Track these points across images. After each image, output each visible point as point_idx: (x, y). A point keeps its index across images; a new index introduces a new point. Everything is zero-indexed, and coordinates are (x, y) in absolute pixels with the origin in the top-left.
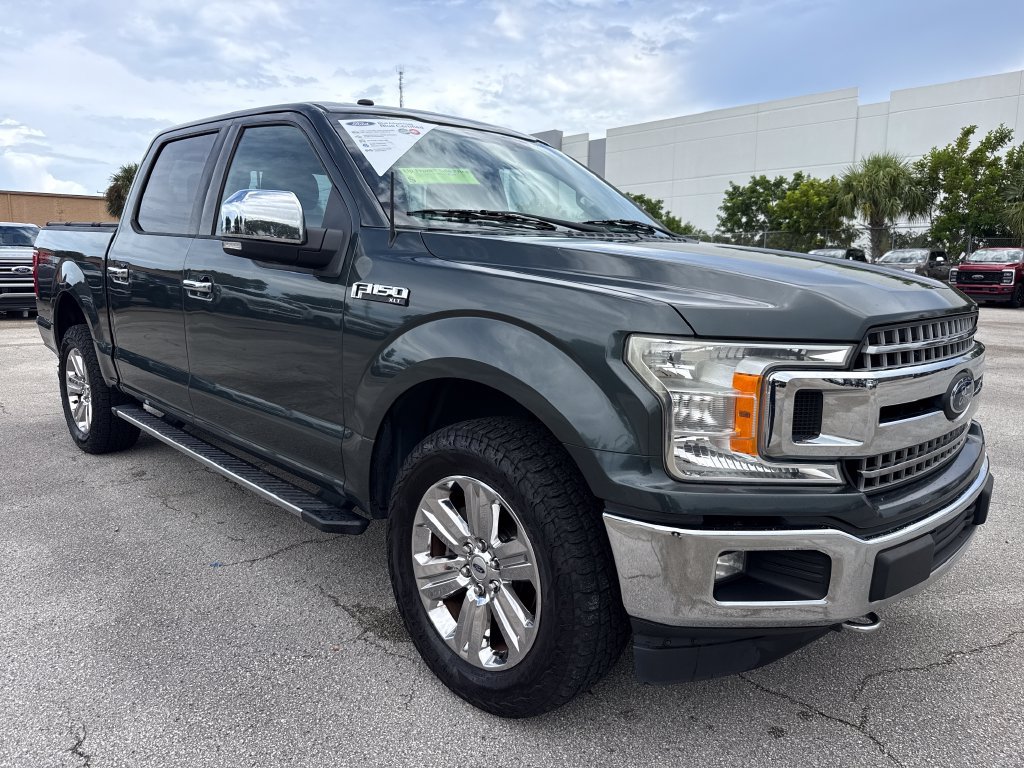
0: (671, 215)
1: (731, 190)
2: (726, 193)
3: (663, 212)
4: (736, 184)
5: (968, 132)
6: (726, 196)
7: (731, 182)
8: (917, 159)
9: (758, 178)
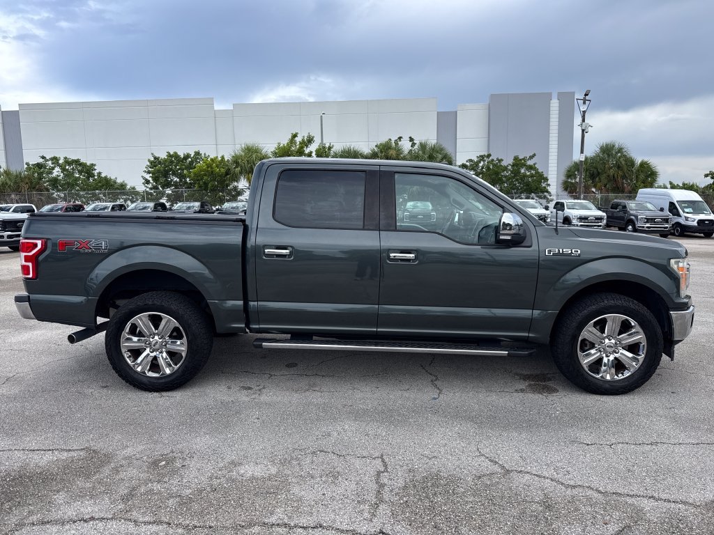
0: (103, 175)
1: (152, 159)
2: (149, 161)
3: (96, 173)
4: (157, 155)
5: (295, 136)
6: (148, 164)
7: (152, 154)
8: (273, 149)
9: (172, 153)
